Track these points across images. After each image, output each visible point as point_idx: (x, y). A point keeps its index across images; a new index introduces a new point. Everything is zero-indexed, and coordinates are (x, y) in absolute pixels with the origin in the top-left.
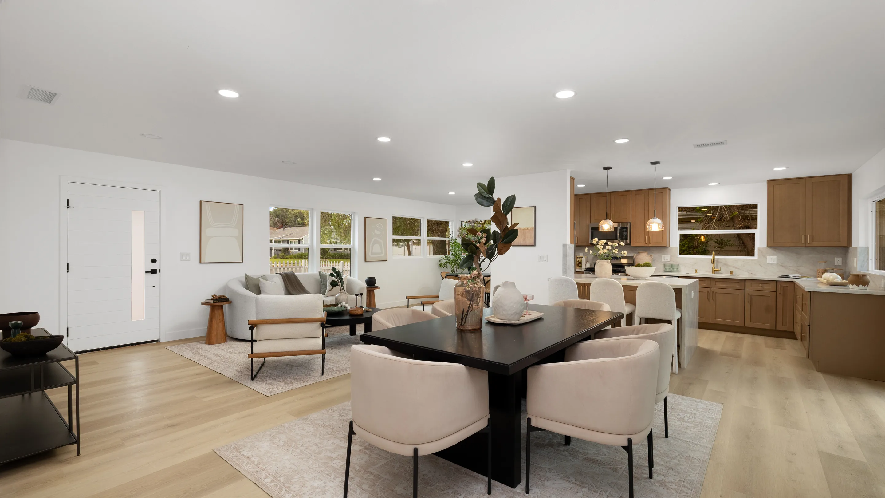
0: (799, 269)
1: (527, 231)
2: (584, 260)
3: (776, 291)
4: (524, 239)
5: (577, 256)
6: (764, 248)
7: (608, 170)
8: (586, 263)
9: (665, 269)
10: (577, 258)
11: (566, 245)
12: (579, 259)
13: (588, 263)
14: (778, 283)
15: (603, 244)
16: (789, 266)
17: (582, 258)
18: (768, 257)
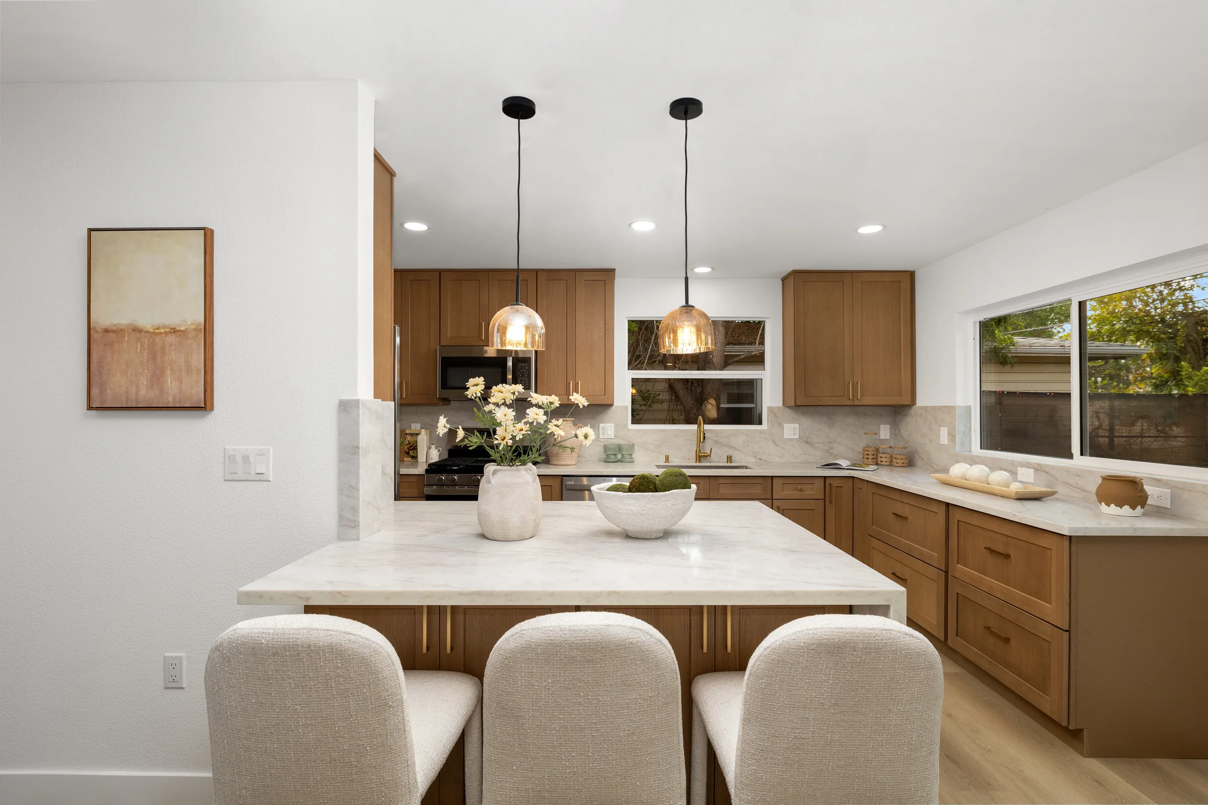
0: (832, 448)
1: (171, 339)
2: (423, 440)
3: (825, 499)
4: (157, 379)
5: (405, 430)
6: (779, 408)
7: (520, 120)
8: (430, 448)
9: (605, 456)
10: (406, 434)
11: (356, 404)
12: (409, 438)
13: (433, 447)
14: (828, 481)
15: (510, 398)
16: (818, 443)
17: (419, 437)
18: (786, 426)
